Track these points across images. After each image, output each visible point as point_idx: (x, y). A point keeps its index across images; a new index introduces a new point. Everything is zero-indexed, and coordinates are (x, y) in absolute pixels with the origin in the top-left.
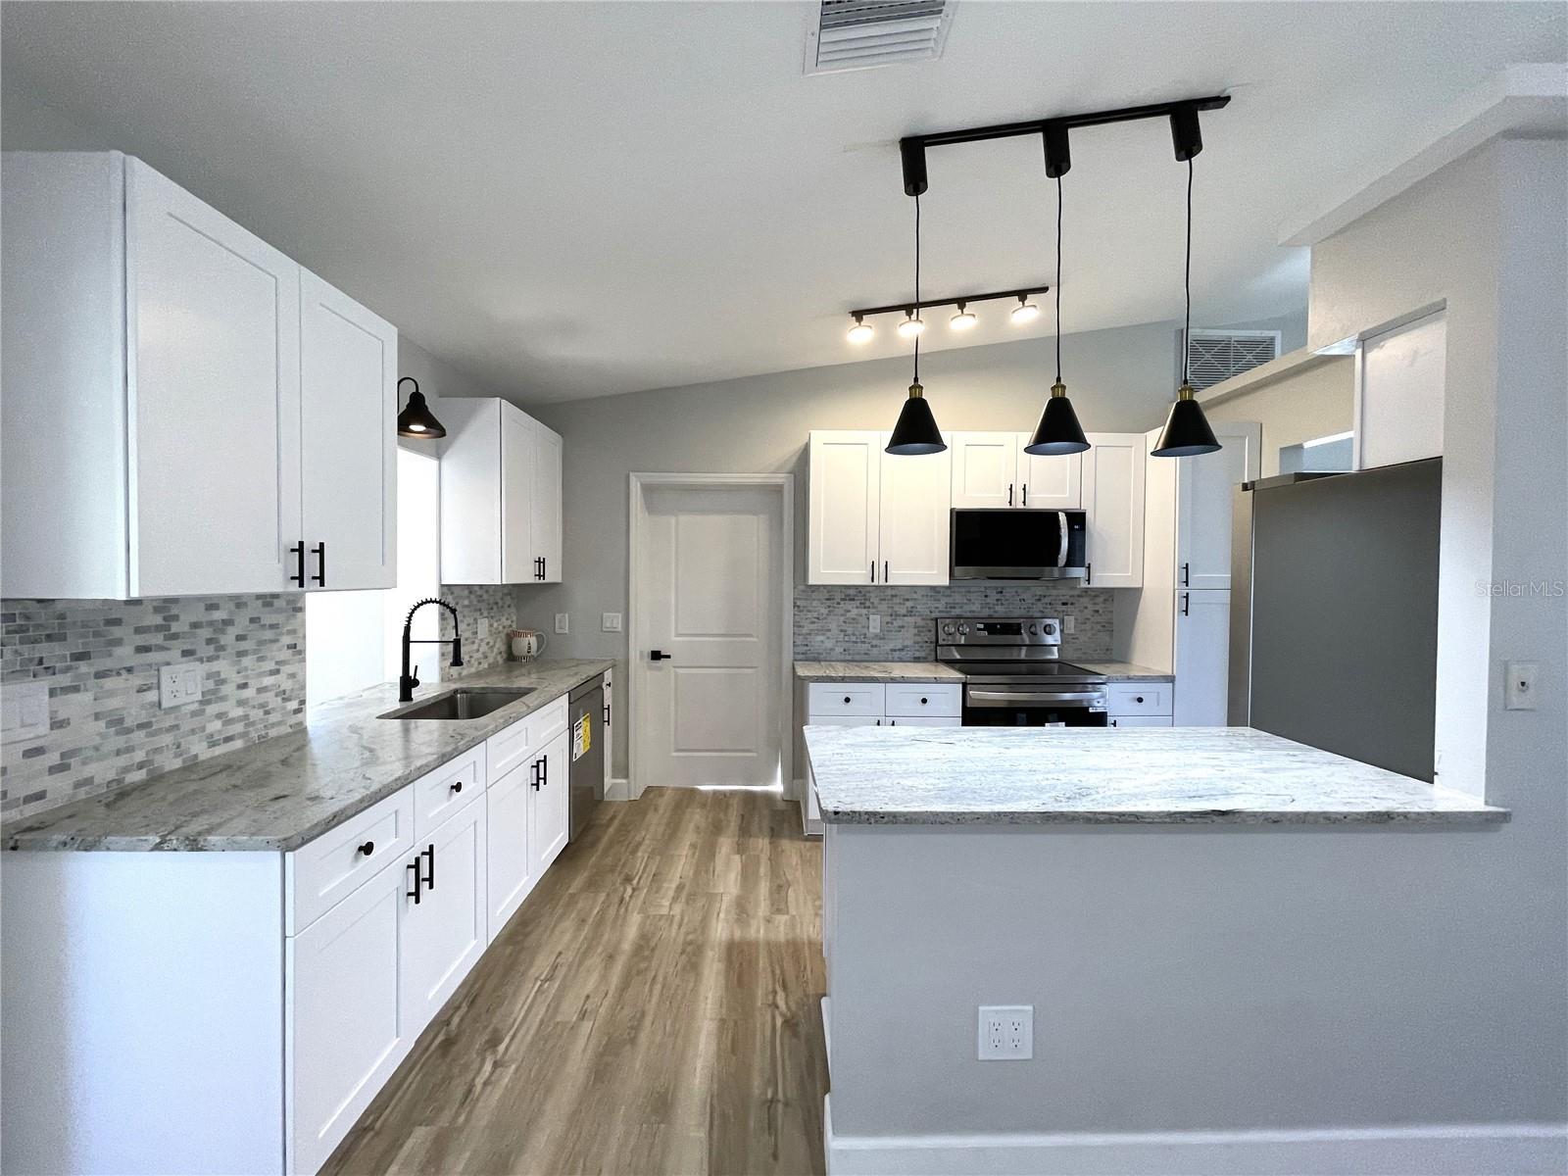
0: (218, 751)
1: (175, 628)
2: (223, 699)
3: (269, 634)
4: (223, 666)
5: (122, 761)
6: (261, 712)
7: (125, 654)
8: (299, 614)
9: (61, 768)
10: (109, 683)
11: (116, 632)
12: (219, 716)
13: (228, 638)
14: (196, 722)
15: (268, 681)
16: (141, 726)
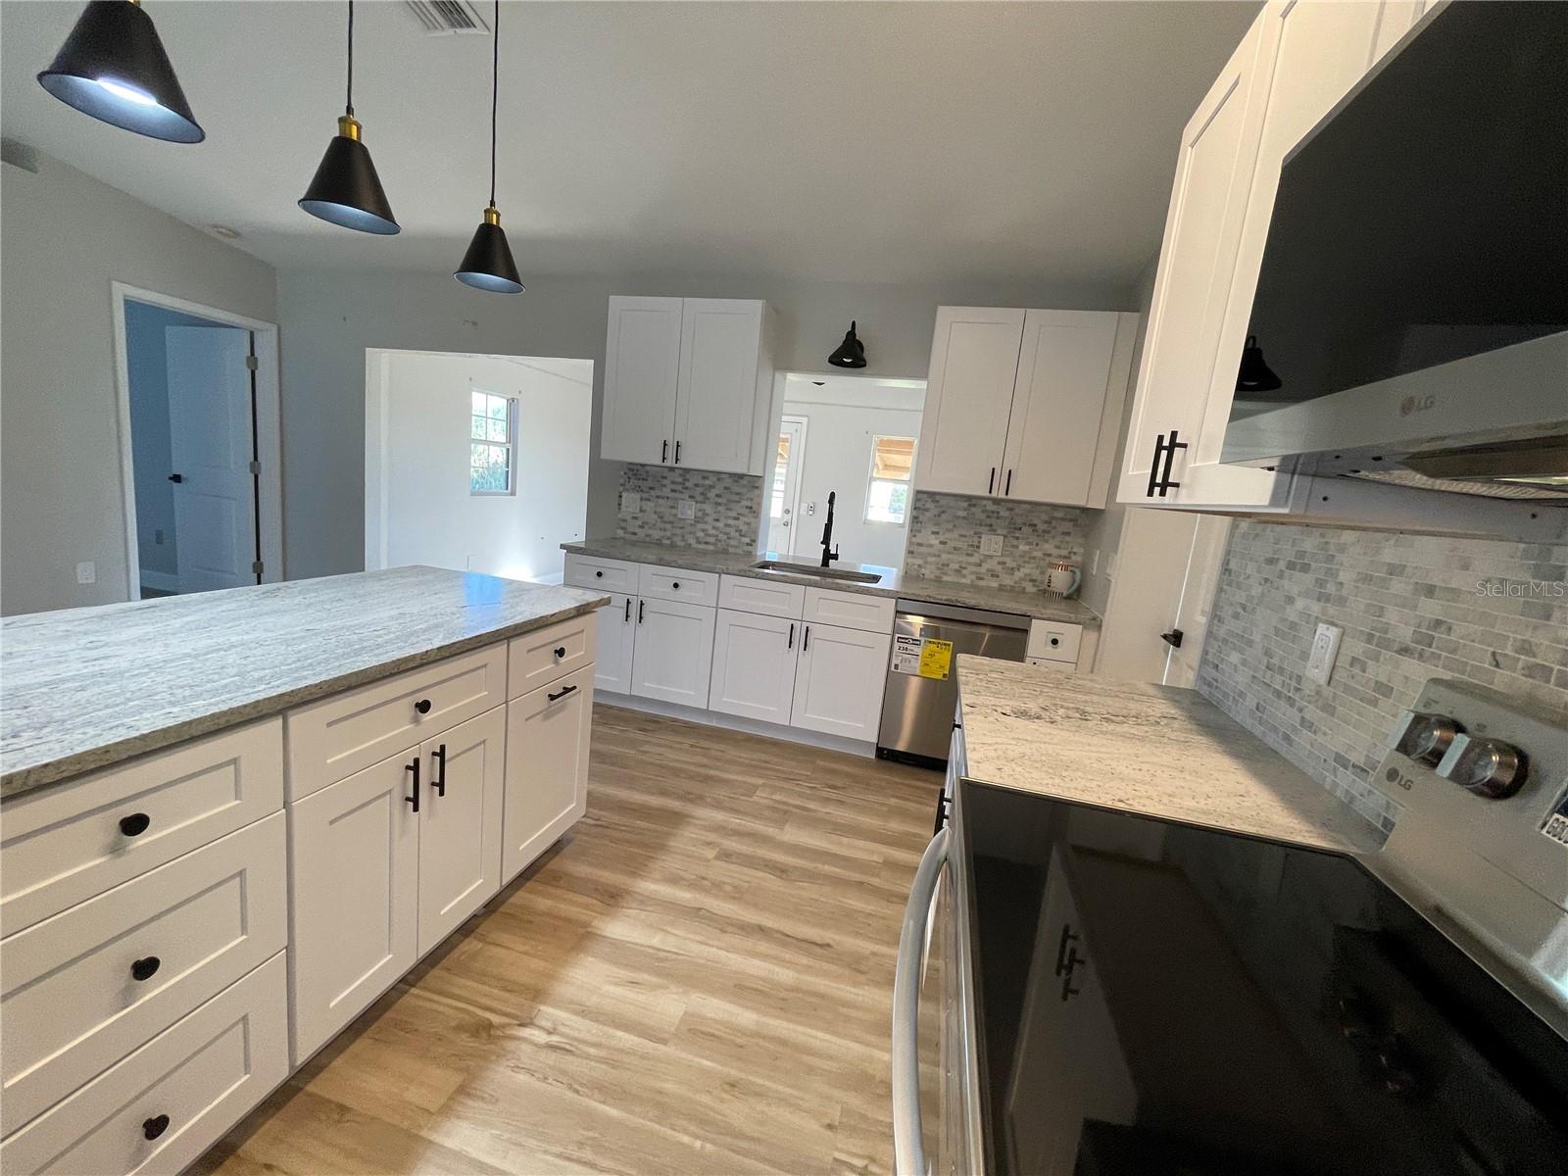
0: (701, 546)
1: (687, 484)
2: (706, 523)
3: (736, 498)
4: (708, 508)
5: (662, 533)
6: (725, 537)
7: (666, 492)
8: (756, 492)
9: (641, 527)
10: (660, 501)
11: (665, 482)
12: (703, 530)
13: (712, 494)
14: (693, 529)
15: (731, 522)
16: (671, 522)
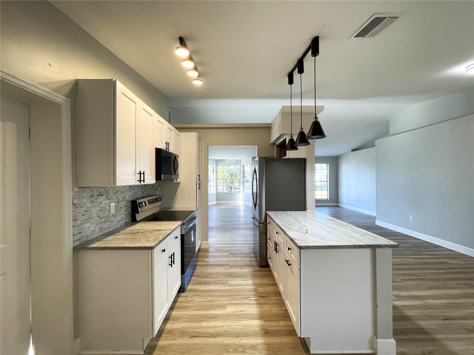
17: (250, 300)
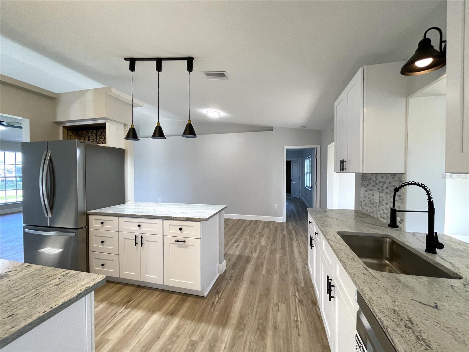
1: (377, 182)
9: (365, 206)
10: (370, 192)
11: (371, 181)
16: (373, 204)
17: (120, 313)
